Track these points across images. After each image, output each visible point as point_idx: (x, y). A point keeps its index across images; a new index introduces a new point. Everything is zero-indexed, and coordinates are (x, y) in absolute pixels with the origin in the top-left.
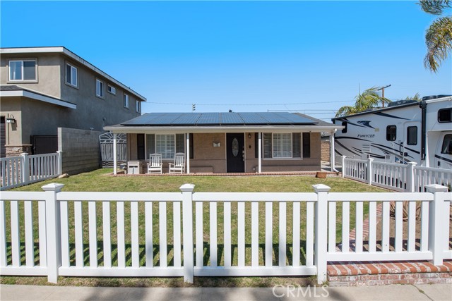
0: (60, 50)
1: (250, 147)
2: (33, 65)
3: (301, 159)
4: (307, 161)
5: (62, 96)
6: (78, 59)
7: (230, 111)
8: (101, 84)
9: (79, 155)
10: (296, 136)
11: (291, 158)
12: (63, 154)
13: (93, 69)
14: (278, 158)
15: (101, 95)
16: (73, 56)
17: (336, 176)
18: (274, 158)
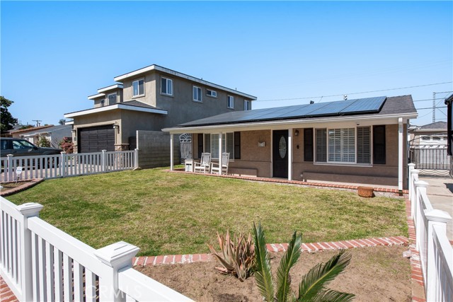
0: (152, 68)
1: (298, 147)
2: (141, 83)
3: (370, 165)
4: (380, 169)
5: (157, 105)
6: (169, 72)
7: (312, 102)
8: (199, 90)
9: (157, 152)
10: (362, 131)
11: (354, 164)
12: (139, 151)
13: (186, 77)
14: (334, 163)
15: (199, 99)
16: (164, 71)
17: (397, 197)
18: (329, 163)
